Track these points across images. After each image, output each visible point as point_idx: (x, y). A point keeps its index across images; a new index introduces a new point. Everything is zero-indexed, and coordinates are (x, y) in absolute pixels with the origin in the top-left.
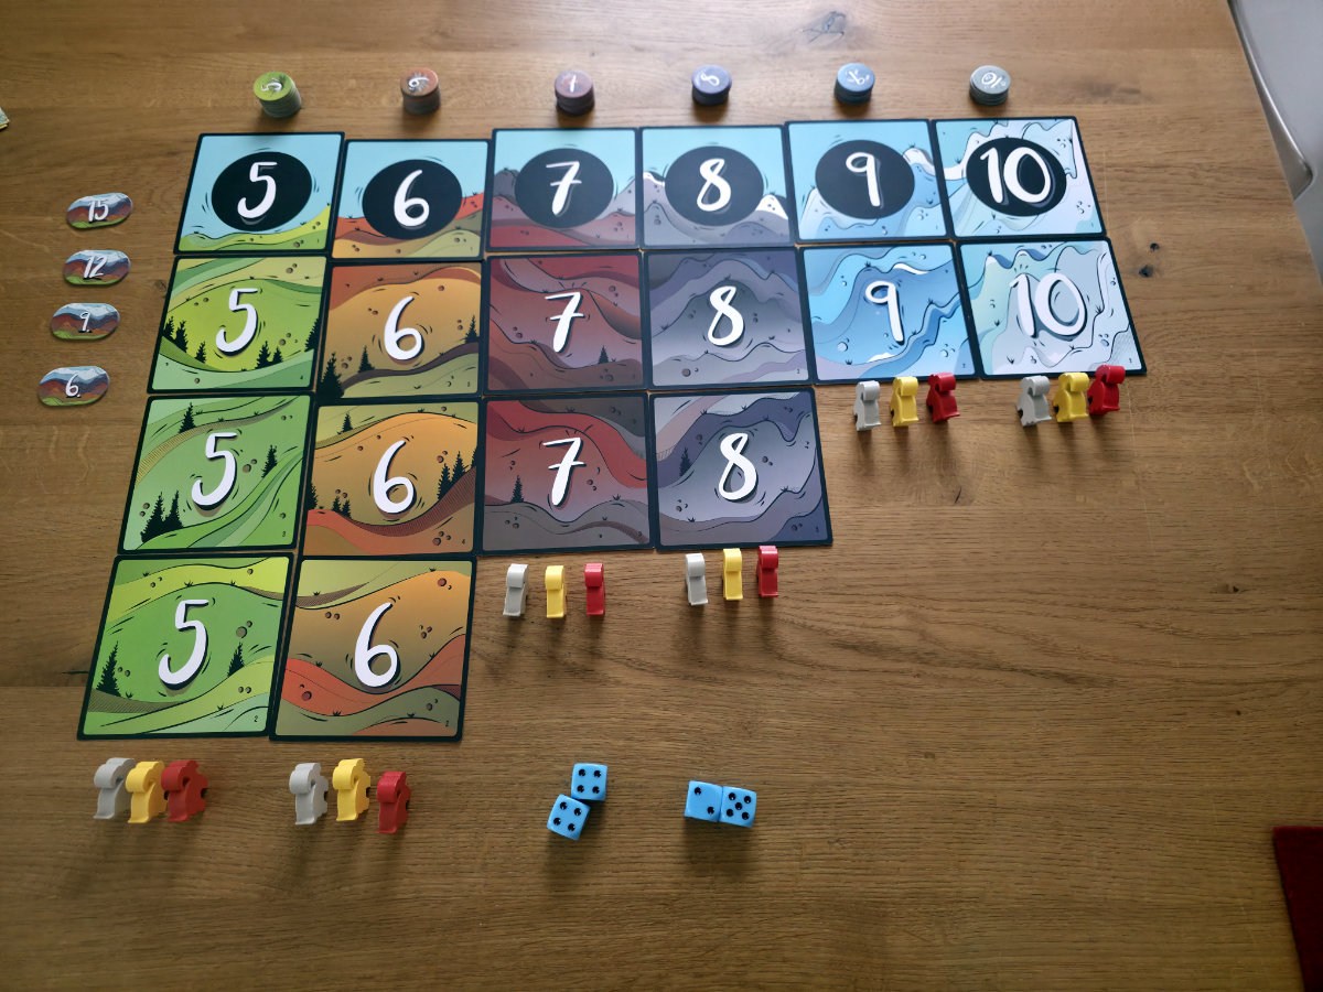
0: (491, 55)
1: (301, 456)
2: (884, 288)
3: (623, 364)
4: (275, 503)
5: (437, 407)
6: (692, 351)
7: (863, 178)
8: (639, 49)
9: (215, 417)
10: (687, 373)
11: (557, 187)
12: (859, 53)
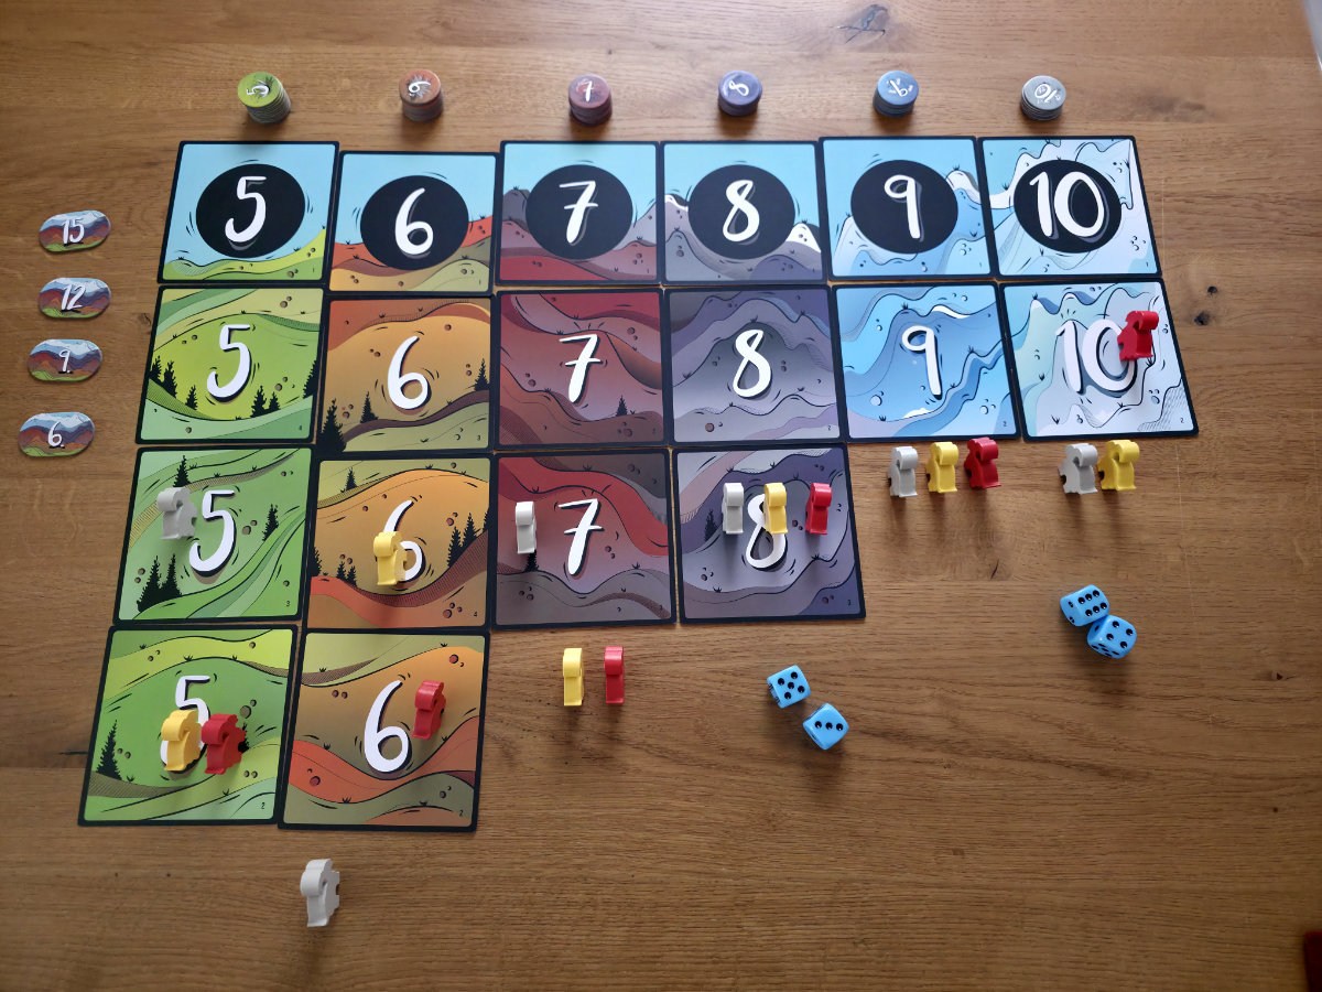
0: (497, 51)
1: (304, 517)
2: (921, 334)
3: (643, 417)
4: (278, 569)
5: (446, 463)
6: (715, 403)
7: (902, 204)
8: (660, 47)
9: (210, 472)
10: (710, 428)
11: (572, 210)
12: (900, 56)
